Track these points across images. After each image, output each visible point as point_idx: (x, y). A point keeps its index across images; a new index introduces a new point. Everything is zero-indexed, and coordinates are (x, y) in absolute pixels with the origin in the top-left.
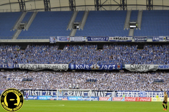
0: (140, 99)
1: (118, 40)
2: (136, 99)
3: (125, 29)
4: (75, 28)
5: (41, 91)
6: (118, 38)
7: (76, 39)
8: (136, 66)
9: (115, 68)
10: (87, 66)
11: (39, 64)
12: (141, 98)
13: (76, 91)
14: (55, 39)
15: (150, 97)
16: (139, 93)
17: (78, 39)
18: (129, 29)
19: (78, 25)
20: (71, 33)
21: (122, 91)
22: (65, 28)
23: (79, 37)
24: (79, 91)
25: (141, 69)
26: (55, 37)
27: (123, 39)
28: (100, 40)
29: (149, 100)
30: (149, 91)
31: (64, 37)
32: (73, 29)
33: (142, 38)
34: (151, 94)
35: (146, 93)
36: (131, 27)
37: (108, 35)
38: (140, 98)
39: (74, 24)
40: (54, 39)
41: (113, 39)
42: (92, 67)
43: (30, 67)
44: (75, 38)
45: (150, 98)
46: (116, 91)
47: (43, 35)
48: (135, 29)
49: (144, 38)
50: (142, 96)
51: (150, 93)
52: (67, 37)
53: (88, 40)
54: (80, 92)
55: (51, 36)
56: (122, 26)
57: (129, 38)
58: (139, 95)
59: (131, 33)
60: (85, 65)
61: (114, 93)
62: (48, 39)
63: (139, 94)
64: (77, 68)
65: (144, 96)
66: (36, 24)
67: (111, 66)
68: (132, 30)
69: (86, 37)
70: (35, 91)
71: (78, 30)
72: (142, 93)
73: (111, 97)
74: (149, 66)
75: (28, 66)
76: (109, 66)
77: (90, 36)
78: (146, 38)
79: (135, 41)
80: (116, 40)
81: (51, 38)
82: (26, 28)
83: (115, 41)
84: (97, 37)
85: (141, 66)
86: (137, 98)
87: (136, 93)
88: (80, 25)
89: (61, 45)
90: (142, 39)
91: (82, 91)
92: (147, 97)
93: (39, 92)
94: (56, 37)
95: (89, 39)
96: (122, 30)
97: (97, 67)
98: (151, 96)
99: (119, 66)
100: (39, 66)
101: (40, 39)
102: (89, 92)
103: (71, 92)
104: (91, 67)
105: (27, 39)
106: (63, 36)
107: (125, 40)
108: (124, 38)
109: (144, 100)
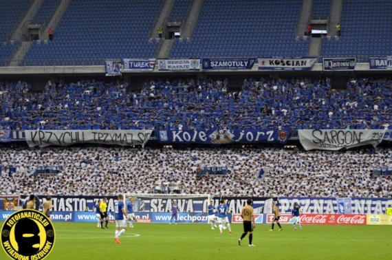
0: (336, 219)
1: (280, 66)
2: (328, 219)
3: (298, 37)
4: (171, 35)
5: (83, 200)
6: (280, 60)
7: (172, 65)
8: (326, 133)
9: (273, 139)
10: (202, 137)
11: (77, 131)
12: (339, 215)
13: (172, 200)
14: (120, 65)
15: (363, 213)
16: (335, 202)
17: (177, 65)
18: (308, 39)
19: (177, 28)
20: (159, 50)
21: (292, 198)
22: (144, 36)
23: (179, 61)
24: (182, 199)
25: (341, 142)
26: (119, 60)
27: (293, 65)
28: (235, 66)
29: (361, 221)
30: (360, 199)
31: (142, 60)
32: (166, 38)
33: (343, 62)
34: (366, 205)
35: (352, 202)
36: (314, 32)
37: (254, 53)
38: (337, 217)
39: (168, 27)
40: (117, 66)
41: (267, 65)
42: (215, 137)
43: (55, 139)
44: (169, 63)
45: (363, 217)
46: (275, 199)
47: (88, 54)
48: (326, 39)
49: (348, 61)
50: (342, 211)
51: (363, 202)
52: (151, 60)
53: (204, 67)
54: (184, 201)
55: (109, 58)
56: (291, 31)
57: (308, 60)
58: (336, 208)
59: (315, 48)
60: (196, 132)
61: (269, 203)
62: (99, 64)
63: (335, 205)
64: (177, 138)
65: (348, 210)
66: (71, 25)
67: (263, 134)
68: (318, 40)
69: (199, 60)
70: (68, 200)
71: (178, 42)
72: (342, 204)
73: (262, 212)
74: (361, 133)
75: (49, 134)
76: (259, 133)
77: (209, 57)
78: (354, 60)
79: (326, 68)
80: (275, 66)
81: (109, 63)
82: (44, 38)
83: (273, 68)
84: (226, 60)
85: (341, 133)
86: (330, 215)
87: (326, 202)
88: (183, 29)
89: (136, 81)
90: (344, 64)
91: (187, 199)
92: (356, 213)
93: (78, 203)
94: (122, 60)
95: (206, 64)
96: (292, 42)
97: (226, 137)
98: (366, 212)
99: (283, 135)
100: (77, 134)
101: (80, 64)
102: (205, 201)
103: (160, 201)
104: (211, 136)
105: (46, 65)
106: (140, 58)
107: (297, 67)
108: (295, 61)
109: (347, 220)
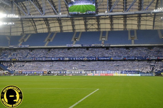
3: (100, 40)
4: (75, 40)
5: (59, 71)
6: (96, 45)
7: (76, 46)
9: (95, 59)
10: (82, 59)
16: (107, 71)
19: (77, 39)
20: (73, 43)
21: (99, 71)
22: (70, 40)
28: (88, 46)
29: (112, 75)
35: (110, 71)
36: (103, 39)
37: (91, 43)
38: (107, 74)
39: (75, 38)
41: (94, 45)
42: (84, 59)
46: (96, 71)
48: (105, 40)
49: (109, 44)
51: (112, 71)
52: (72, 45)
56: (98, 39)
57: (101, 44)
59: (103, 42)
60: (80, 58)
64: (77, 59)
65: (109, 73)
66: (56, 38)
67: (93, 58)
68: (103, 41)
69: (81, 45)
70: (56, 71)
71: (77, 41)
73: (93, 73)
77: (83, 44)
79: (105, 46)
82: (51, 40)
84: (86, 45)
87: (105, 71)
89: (69, 48)
91: (79, 71)
92: (111, 73)
94: (66, 45)
96: (98, 41)
97: (86, 59)
98: (113, 73)
102: (82, 71)
103: (74, 71)
106: (70, 44)
107: (100, 46)
109: (109, 75)
